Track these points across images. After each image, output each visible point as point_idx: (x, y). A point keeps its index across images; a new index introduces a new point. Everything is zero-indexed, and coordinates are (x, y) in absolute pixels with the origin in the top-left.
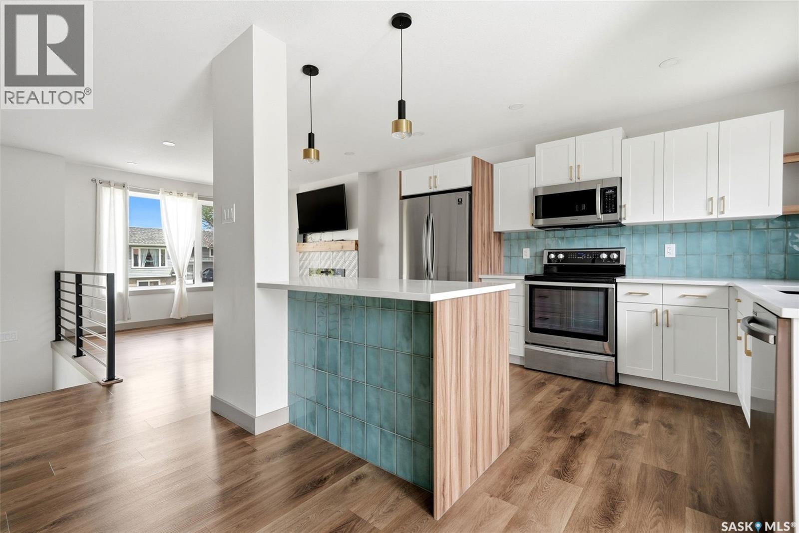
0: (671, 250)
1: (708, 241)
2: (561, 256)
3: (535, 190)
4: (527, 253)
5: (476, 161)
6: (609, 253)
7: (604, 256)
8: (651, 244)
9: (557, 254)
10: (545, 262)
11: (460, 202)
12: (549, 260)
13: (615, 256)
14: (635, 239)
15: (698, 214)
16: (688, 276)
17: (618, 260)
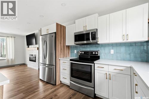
0: (112, 52)
1: (123, 49)
2: (83, 53)
3: (75, 33)
4: (75, 51)
5: (57, 24)
6: (95, 52)
7: (94, 53)
8: (107, 50)
9: (82, 52)
10: (79, 54)
11: (52, 36)
12: (80, 54)
13: (97, 53)
14: (102, 48)
15: (120, 40)
16: (117, 60)
17: (97, 54)
